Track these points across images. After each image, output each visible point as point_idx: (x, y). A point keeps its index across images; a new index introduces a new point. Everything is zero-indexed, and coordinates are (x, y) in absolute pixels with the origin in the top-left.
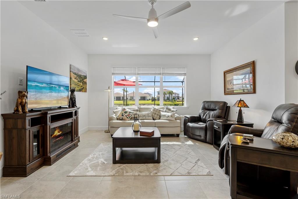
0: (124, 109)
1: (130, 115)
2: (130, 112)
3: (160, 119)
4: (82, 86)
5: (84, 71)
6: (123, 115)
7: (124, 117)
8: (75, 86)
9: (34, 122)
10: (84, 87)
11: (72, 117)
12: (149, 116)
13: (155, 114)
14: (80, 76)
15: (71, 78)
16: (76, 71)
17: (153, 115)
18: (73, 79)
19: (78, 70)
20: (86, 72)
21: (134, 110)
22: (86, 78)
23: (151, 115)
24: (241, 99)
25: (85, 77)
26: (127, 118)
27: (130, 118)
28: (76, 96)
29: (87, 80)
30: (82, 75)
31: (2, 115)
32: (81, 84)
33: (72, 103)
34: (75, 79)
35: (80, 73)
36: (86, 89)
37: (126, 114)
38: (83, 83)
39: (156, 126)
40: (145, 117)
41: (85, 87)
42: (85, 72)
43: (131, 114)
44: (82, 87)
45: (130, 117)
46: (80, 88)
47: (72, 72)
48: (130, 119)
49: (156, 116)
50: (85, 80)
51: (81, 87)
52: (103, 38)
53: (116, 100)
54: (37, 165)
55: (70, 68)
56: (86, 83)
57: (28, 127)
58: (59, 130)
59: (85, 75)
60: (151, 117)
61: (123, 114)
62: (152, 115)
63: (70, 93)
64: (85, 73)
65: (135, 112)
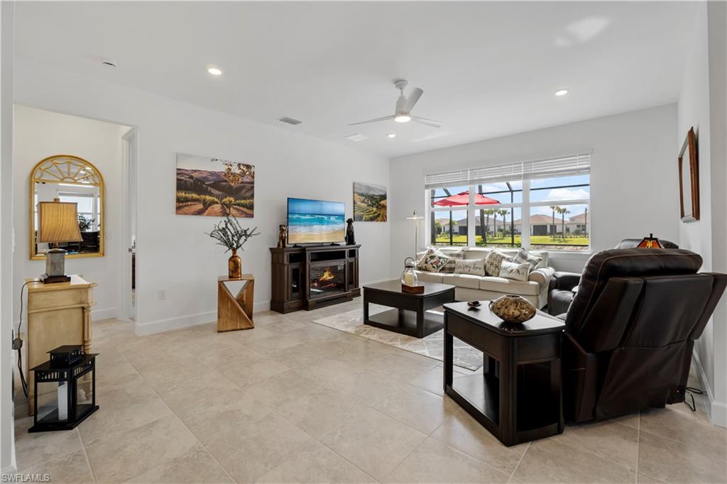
0: (431, 251)
1: (440, 263)
2: (440, 258)
3: (498, 276)
4: (376, 212)
5: (379, 188)
6: (426, 263)
7: (429, 266)
8: (362, 213)
9: (293, 258)
10: (379, 214)
11: (344, 258)
12: (477, 268)
13: (492, 264)
14: (372, 197)
15: (354, 203)
16: (363, 191)
17: (488, 265)
18: (359, 203)
19: (369, 188)
20: (386, 188)
21: (451, 255)
22: (386, 198)
23: (483, 267)
24: (651, 235)
25: (384, 197)
26: (434, 267)
27: (440, 268)
28: (354, 228)
29: (388, 202)
30: (377, 194)
31: (270, 249)
32: (375, 209)
33: (350, 238)
34: (363, 202)
35: (371, 193)
36: (386, 216)
37: (433, 261)
38: (377, 207)
39: (481, 288)
40: (467, 269)
41: (382, 213)
42: (381, 188)
43: (441, 260)
44: (376, 214)
45: (438, 267)
46: (372, 216)
47: (357, 193)
48: (441, 270)
49: (493, 268)
50: (382, 202)
51: (374, 213)
52: (388, 135)
53: (534, 235)
54: (295, 305)
55: (354, 188)
56: (384, 207)
57: (286, 262)
58: (330, 273)
59: (383, 194)
60: (480, 269)
61: (427, 259)
62: (485, 267)
63: (347, 224)
64: (381, 190)
65: (451, 258)
